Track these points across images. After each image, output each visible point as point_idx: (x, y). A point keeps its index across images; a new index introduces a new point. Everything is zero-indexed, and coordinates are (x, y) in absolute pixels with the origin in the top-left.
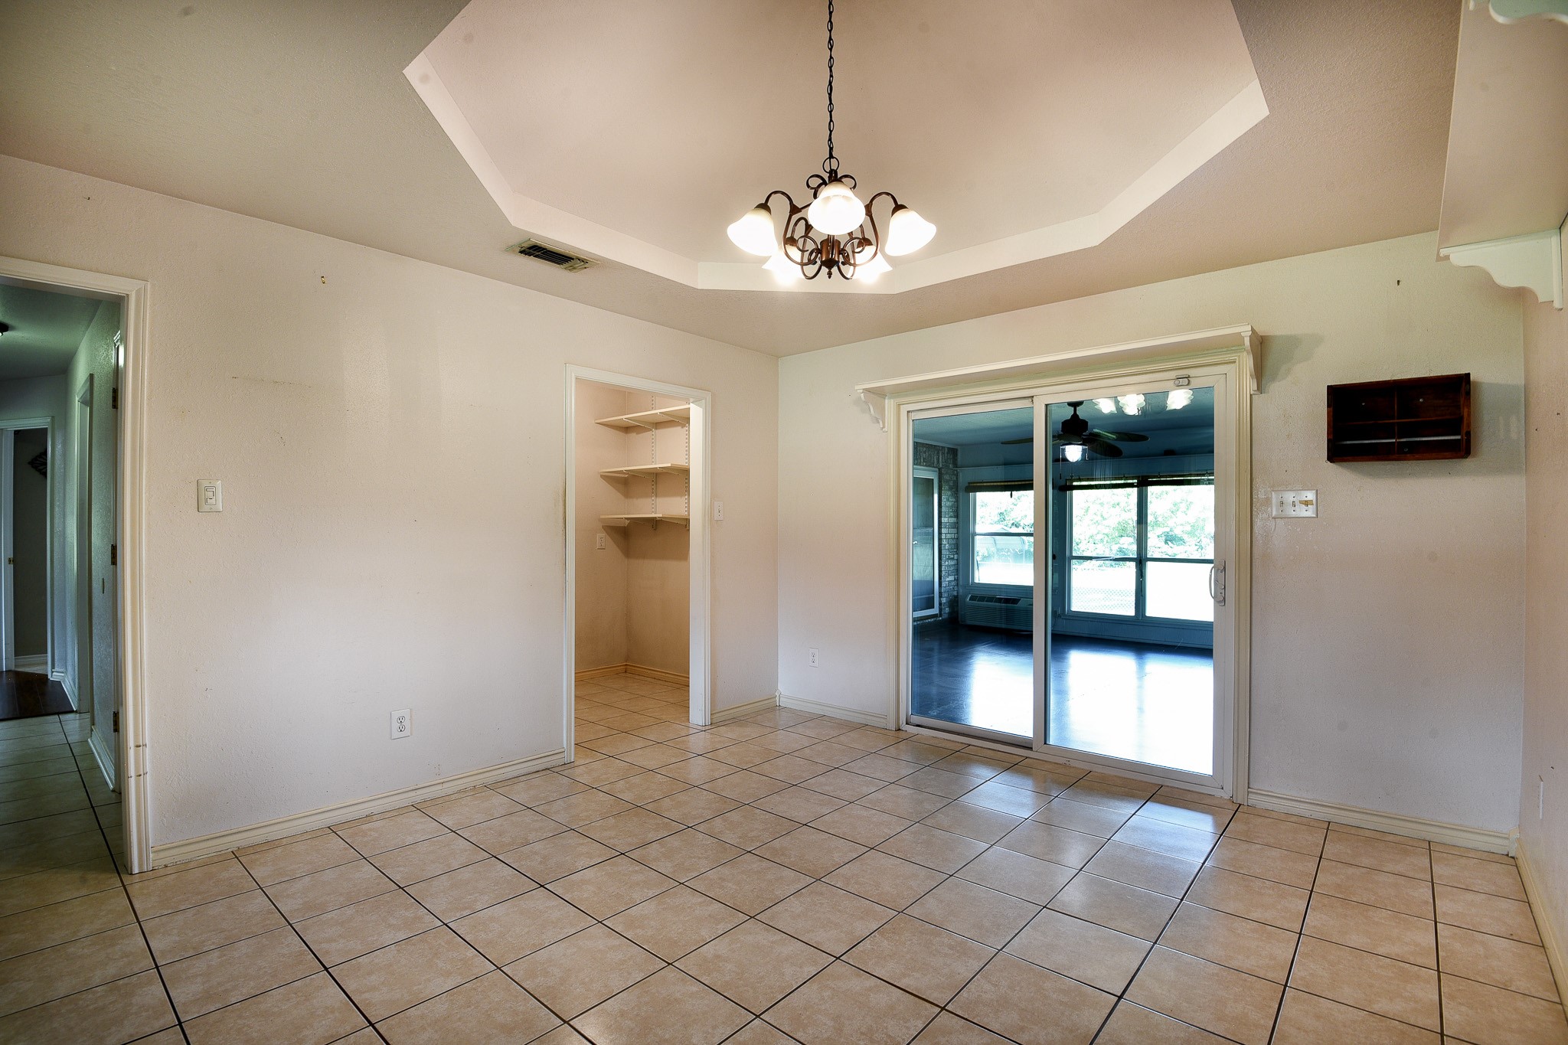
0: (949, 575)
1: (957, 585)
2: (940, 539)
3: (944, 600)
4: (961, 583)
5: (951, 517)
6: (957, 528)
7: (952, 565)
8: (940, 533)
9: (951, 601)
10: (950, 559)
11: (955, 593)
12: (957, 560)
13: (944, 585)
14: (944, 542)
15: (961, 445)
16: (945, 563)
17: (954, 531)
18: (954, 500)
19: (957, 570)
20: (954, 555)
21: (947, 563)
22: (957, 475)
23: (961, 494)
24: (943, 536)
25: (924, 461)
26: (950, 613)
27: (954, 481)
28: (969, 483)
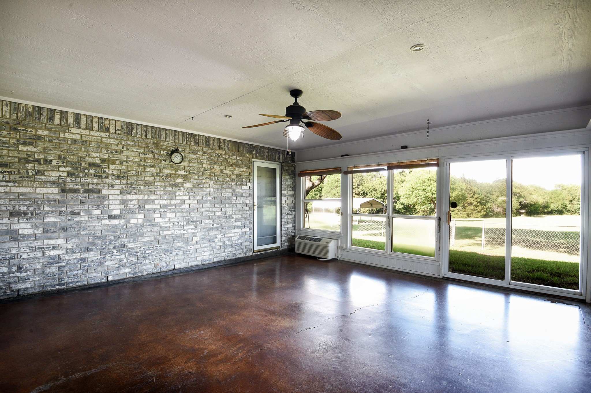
0: (288, 224)
1: (295, 229)
2: (281, 203)
3: (284, 238)
4: (297, 228)
5: (290, 191)
6: (295, 197)
7: (291, 218)
8: (281, 200)
9: (289, 238)
10: (288, 214)
11: (293, 234)
12: (295, 215)
13: (283, 229)
14: (284, 205)
15: (297, 149)
16: (285, 218)
17: (293, 199)
18: (292, 181)
19: (295, 221)
20: (292, 212)
21: (286, 217)
22: (295, 167)
23: (297, 178)
24: (283, 202)
25: (267, 158)
26: (289, 246)
27: (292, 171)
28: (300, 171)
